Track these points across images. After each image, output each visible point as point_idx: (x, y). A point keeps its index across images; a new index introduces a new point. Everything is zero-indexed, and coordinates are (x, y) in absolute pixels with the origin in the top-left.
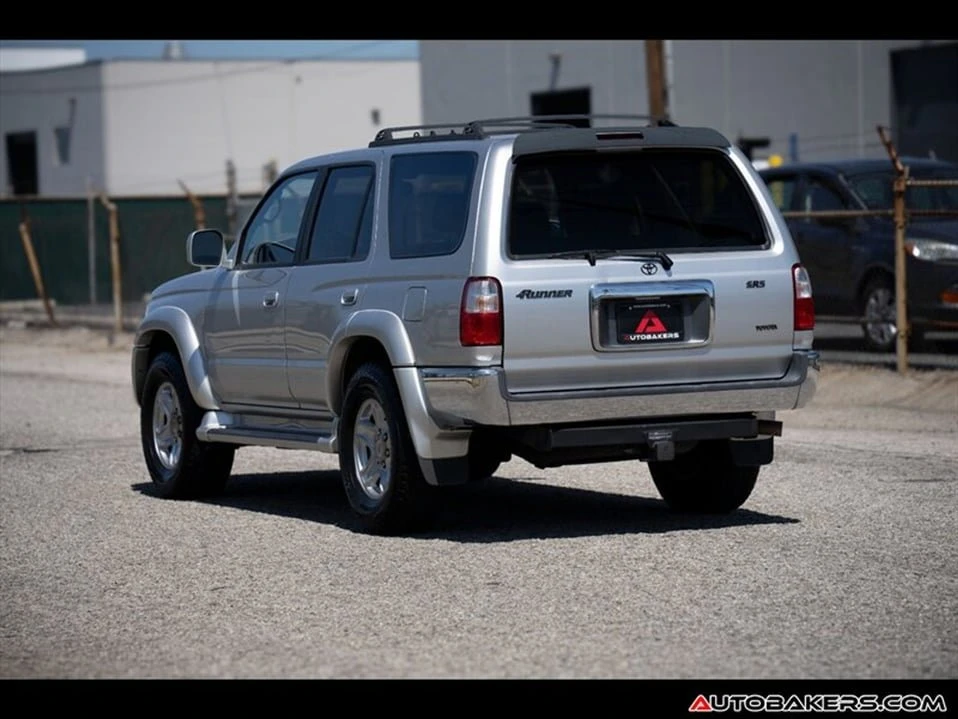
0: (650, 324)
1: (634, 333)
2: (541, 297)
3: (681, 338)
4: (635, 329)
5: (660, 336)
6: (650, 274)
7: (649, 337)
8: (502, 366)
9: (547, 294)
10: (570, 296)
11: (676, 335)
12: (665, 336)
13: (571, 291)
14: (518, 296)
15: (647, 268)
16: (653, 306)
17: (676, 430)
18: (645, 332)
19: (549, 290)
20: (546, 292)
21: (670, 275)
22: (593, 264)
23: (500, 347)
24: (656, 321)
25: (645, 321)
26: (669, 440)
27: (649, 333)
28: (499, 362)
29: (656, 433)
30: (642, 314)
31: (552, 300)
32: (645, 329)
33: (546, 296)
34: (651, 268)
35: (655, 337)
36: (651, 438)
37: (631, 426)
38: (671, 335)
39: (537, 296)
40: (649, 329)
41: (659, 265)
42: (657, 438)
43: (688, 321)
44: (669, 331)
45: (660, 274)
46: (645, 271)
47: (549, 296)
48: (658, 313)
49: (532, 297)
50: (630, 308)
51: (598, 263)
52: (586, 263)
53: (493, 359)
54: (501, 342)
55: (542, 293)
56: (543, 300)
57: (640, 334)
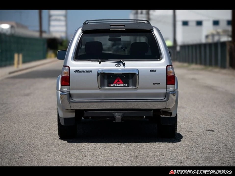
0: (118, 81)
1: (113, 83)
2: (82, 72)
3: (128, 86)
4: (114, 83)
5: (121, 85)
6: (118, 66)
7: (117, 85)
8: (70, 92)
9: (84, 72)
10: (91, 72)
11: (126, 85)
12: (123, 85)
13: (92, 71)
14: (74, 72)
15: (117, 65)
16: (119, 76)
17: (124, 113)
18: (116, 84)
19: (84, 70)
20: (84, 71)
21: (125, 67)
22: (100, 63)
23: (69, 86)
24: (120, 80)
25: (117, 80)
26: (121, 116)
27: (117, 84)
28: (69, 91)
29: (117, 114)
30: (116, 78)
31: (85, 73)
32: (117, 83)
33: (83, 72)
34: (119, 65)
35: (119, 85)
36: (115, 115)
37: (109, 111)
38: (125, 85)
39: (81, 72)
40: (118, 83)
41: (121, 64)
42: (117, 115)
43: (131, 81)
44: (124, 83)
45: (122, 67)
46: (117, 66)
47: (85, 72)
48: (121, 78)
49: (79, 72)
50: (112, 76)
51: (102, 63)
52: (98, 63)
53: (67, 90)
54: (69, 85)
55: (82, 71)
56: (82, 73)
57: (115, 84)
